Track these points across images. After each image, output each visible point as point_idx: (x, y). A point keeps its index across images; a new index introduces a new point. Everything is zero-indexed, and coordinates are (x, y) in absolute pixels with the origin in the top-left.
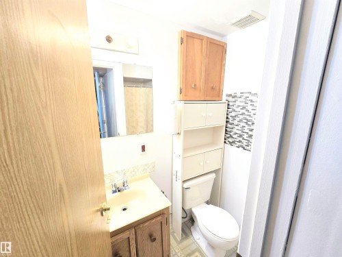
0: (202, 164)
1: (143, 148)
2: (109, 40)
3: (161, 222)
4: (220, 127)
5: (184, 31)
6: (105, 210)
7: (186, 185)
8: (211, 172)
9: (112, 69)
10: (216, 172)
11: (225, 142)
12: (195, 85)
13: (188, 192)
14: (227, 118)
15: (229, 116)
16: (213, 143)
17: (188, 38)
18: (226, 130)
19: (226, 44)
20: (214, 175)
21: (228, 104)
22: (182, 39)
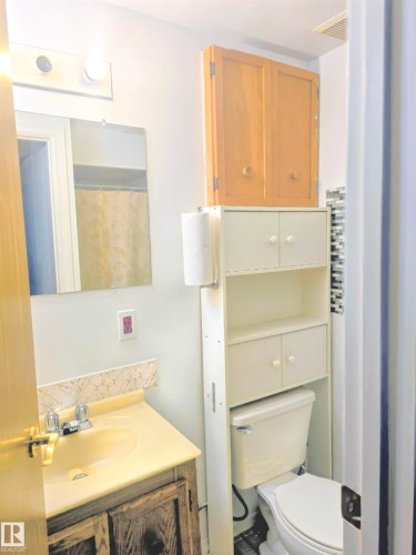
0: (276, 363)
1: (127, 323)
2: (44, 64)
3: (176, 501)
4: (318, 271)
5: (216, 48)
6: (38, 443)
7: (239, 419)
8: (301, 387)
9: (44, 144)
10: (315, 386)
11: (333, 310)
12: (249, 169)
13: (245, 439)
14: (333, 249)
15: (336, 244)
16: (305, 313)
17: (227, 64)
18: (333, 280)
19: (318, 76)
20: (309, 396)
21: (333, 216)
22: (212, 65)
